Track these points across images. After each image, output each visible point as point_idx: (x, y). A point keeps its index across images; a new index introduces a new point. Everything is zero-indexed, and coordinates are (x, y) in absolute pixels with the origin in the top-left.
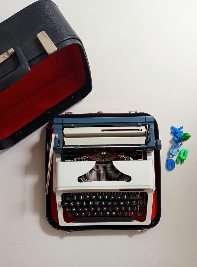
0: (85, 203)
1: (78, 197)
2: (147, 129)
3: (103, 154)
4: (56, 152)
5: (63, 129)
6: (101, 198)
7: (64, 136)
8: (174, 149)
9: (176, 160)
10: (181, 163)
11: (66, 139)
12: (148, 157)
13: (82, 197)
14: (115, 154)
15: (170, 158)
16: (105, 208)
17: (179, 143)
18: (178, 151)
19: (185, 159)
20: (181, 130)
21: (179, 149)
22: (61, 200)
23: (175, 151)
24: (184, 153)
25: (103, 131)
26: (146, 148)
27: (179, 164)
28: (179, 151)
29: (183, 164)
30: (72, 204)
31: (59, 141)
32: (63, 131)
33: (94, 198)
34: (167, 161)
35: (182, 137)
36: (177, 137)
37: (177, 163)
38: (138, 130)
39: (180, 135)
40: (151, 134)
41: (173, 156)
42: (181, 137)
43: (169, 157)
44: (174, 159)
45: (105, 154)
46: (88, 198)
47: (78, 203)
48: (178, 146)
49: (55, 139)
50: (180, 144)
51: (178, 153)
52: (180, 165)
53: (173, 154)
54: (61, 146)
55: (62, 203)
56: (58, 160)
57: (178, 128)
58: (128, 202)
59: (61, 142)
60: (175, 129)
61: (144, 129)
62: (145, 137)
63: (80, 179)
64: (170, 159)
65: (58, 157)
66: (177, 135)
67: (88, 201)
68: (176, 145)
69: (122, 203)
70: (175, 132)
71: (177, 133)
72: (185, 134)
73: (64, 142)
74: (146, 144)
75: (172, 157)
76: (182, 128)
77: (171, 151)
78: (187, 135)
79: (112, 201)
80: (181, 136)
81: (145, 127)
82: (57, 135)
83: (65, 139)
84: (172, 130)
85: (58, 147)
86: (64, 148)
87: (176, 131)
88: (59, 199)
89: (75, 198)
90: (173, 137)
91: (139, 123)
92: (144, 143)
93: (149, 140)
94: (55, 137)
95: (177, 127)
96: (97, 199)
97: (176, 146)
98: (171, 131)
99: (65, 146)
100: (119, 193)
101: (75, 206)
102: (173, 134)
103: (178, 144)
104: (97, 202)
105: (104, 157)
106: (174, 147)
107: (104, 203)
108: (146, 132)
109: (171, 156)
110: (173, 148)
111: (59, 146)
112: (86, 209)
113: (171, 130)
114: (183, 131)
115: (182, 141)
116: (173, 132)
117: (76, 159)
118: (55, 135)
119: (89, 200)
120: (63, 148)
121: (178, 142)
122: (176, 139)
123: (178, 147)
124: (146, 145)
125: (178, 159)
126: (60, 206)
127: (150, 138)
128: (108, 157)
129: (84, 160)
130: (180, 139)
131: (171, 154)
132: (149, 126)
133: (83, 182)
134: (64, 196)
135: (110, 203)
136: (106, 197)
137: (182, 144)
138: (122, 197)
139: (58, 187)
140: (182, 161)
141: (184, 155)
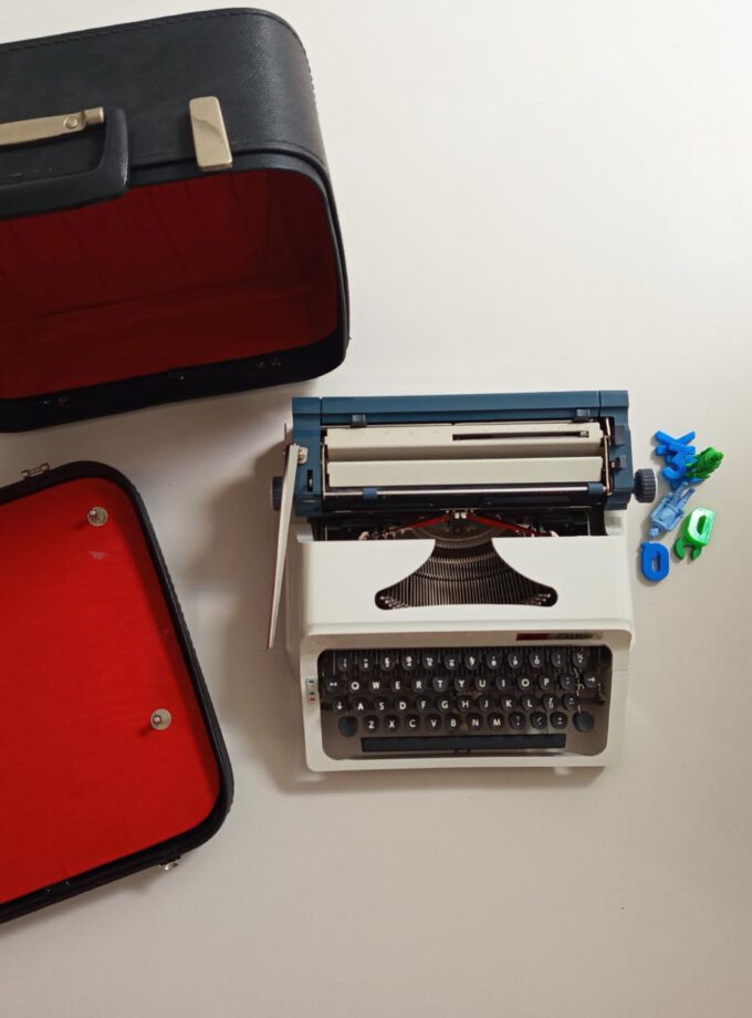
0: (397, 684)
2: (605, 433)
3: (457, 516)
4: (298, 514)
5: (324, 434)
6: (452, 664)
7: (329, 456)
8: (665, 506)
9: (675, 548)
10: (692, 557)
11: (333, 467)
12: (608, 529)
14: (497, 520)
15: (651, 538)
16: (466, 704)
17: (681, 488)
18: (679, 514)
19: (703, 541)
20: (690, 445)
21: (683, 509)
22: (315, 677)
23: (668, 513)
24: (702, 521)
25: (456, 437)
26: (605, 493)
27: (685, 561)
28: (685, 516)
29: (697, 560)
30: (355, 686)
31: (310, 474)
32: (323, 441)
33: (430, 664)
34: (643, 548)
35: (693, 466)
36: (675, 467)
37: (679, 557)
38: (577, 434)
39: (687, 462)
40: (618, 446)
41: (663, 531)
42: (689, 469)
43: (648, 536)
44: (667, 542)
45: (464, 516)
46: (409, 665)
47: (376, 685)
48: (679, 500)
49: (299, 465)
50: (686, 491)
51: (680, 521)
52: (688, 563)
53: (662, 523)
54: (316, 490)
55: (321, 687)
56: (305, 538)
57: (677, 438)
58: (547, 681)
59: (316, 474)
60: (667, 441)
61: (594, 432)
62: (600, 459)
63: (385, 599)
64: (651, 542)
65: (304, 532)
66: (676, 459)
68: (671, 494)
69: (525, 683)
70: (666, 449)
71: (674, 453)
72: (703, 453)
73: (327, 476)
74: (603, 481)
75: (658, 537)
76: (691, 436)
77: (654, 516)
78: (709, 455)
80: (689, 465)
81: (598, 424)
82: (305, 452)
83: (331, 464)
84: (657, 444)
85: (307, 493)
86: (327, 497)
87: (671, 448)
88: (309, 671)
89: (366, 666)
90: (662, 467)
91: (579, 411)
92: (597, 477)
93: (613, 466)
94: (299, 459)
95: (675, 434)
96: (440, 670)
97: (671, 499)
98: (653, 448)
99: (329, 489)
100: (514, 648)
101: (365, 695)
102: (661, 460)
103: (679, 491)
104: (440, 682)
105: (458, 530)
106: (664, 501)
107: (462, 683)
108: (602, 440)
109: (655, 532)
110: (662, 505)
111: (310, 489)
112: (403, 706)
113: (652, 443)
114: (693, 448)
115: (695, 480)
116: (660, 452)
117: (364, 534)
118: (300, 451)
119: (413, 672)
120: (325, 494)
121: (679, 485)
122: (671, 473)
123: (678, 502)
124: (605, 485)
125: (681, 544)
126: (313, 696)
127: (618, 461)
128: (473, 533)
130: (687, 475)
131: (655, 527)
132: (612, 421)
133: (391, 608)
134: (326, 660)
135: (482, 684)
136: (472, 661)
137: (691, 492)
138: (526, 663)
139: (311, 626)
140: (694, 548)
141: (700, 528)
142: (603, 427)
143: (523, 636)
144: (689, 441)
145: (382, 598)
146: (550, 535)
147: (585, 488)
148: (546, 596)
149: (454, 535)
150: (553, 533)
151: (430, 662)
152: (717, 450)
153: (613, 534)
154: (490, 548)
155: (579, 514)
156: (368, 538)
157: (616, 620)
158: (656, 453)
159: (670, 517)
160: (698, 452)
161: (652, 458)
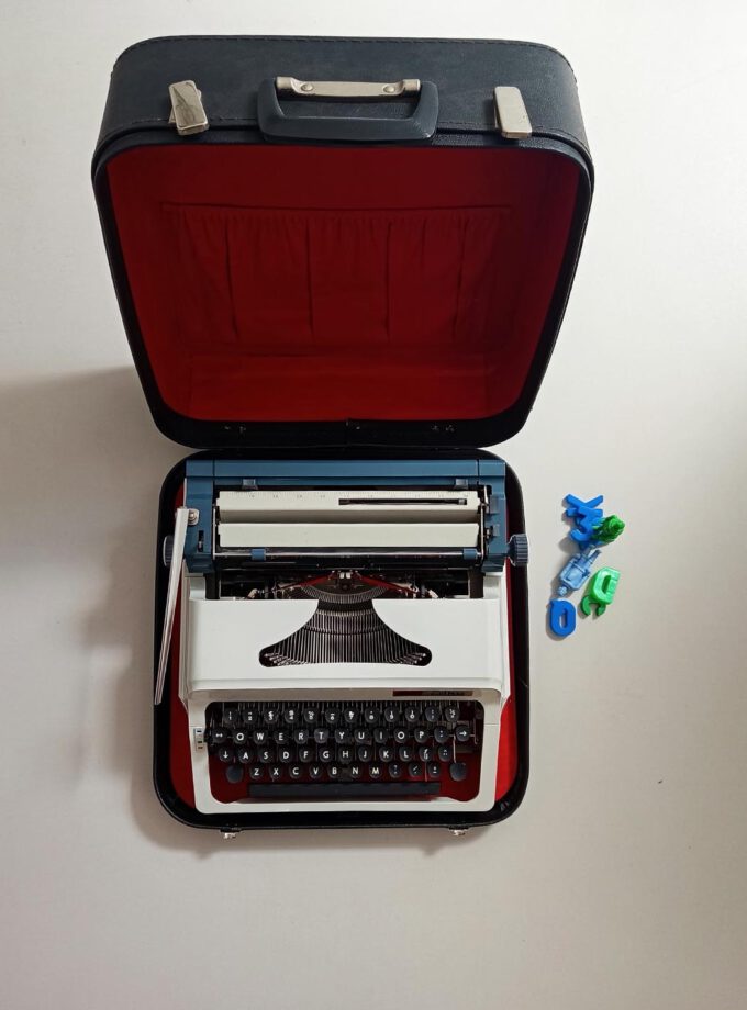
0: (281, 735)
1: (260, 718)
2: (483, 501)
3: (342, 576)
4: (191, 571)
5: (216, 496)
6: (332, 718)
7: (220, 517)
8: (573, 566)
9: (581, 605)
10: (597, 614)
11: (223, 528)
12: (486, 590)
13: (271, 715)
14: (380, 579)
15: (560, 595)
16: (346, 754)
17: (588, 549)
18: (586, 574)
19: (607, 600)
20: (598, 507)
21: (590, 570)
22: (203, 727)
23: (576, 573)
24: (607, 580)
25: (343, 502)
26: (479, 558)
27: (590, 617)
28: (591, 576)
29: (601, 616)
30: (240, 737)
31: (201, 533)
32: (214, 502)
33: (311, 717)
34: (552, 605)
35: (600, 529)
36: (583, 530)
37: (584, 614)
38: (456, 502)
39: (593, 524)
40: (493, 514)
41: (570, 590)
42: (596, 531)
43: (556, 593)
44: (575, 600)
45: (348, 576)
46: (292, 718)
47: (260, 736)
48: (587, 560)
49: (189, 526)
50: (593, 552)
51: (586, 581)
52: (594, 618)
53: (569, 583)
54: (207, 549)
55: (208, 737)
56: (197, 594)
57: (586, 500)
58: (422, 734)
59: (207, 535)
60: (578, 505)
61: (472, 501)
62: (476, 525)
63: (267, 657)
64: (560, 599)
65: (198, 587)
66: (584, 522)
67: (290, 731)
68: (579, 555)
69: (401, 736)
70: (576, 513)
71: (582, 517)
72: (609, 519)
73: (218, 537)
74: (478, 547)
75: (567, 595)
76: (600, 500)
77: (562, 575)
78: (612, 523)
79: (370, 730)
80: (596, 527)
81: (475, 493)
82: (196, 514)
83: (221, 526)
84: (568, 506)
85: (198, 553)
86: (216, 557)
87: (580, 512)
88: (197, 722)
89: (250, 718)
90: (572, 529)
91: (457, 480)
92: (473, 543)
93: (488, 533)
94: (190, 520)
95: (584, 497)
96: (321, 722)
97: (579, 559)
98: (565, 510)
99: (219, 549)
100: (394, 702)
101: (250, 745)
102: (570, 520)
103: (586, 551)
104: (321, 734)
105: (345, 587)
106: (572, 561)
107: (342, 735)
108: (479, 507)
109: (563, 590)
110: (570, 565)
111: (201, 550)
112: (286, 755)
113: (563, 506)
114: (601, 511)
115: (601, 542)
116: (570, 514)
117: (254, 591)
118: (190, 513)
119: (295, 724)
120: (214, 554)
121: (586, 547)
122: (580, 535)
123: (585, 562)
124: (480, 551)
125: (587, 601)
126: (201, 745)
127: (492, 528)
128: (359, 590)
129: (280, 597)
130: (594, 536)
131: (563, 586)
132: (489, 489)
133: (276, 665)
134: (214, 711)
135: (361, 736)
136: (351, 714)
137: (597, 553)
138: (402, 717)
139: (196, 682)
140: (599, 606)
141: (605, 588)
142: (481, 495)
143: (398, 693)
144: (597, 505)
145: (266, 655)
146: (428, 596)
147: (462, 553)
148: (421, 656)
149: (345, 591)
150: (431, 593)
151: (311, 715)
152: (621, 518)
154: (370, 606)
156: (255, 597)
157: (486, 679)
158: (566, 516)
159: (577, 577)
160: (605, 516)
161: (563, 520)
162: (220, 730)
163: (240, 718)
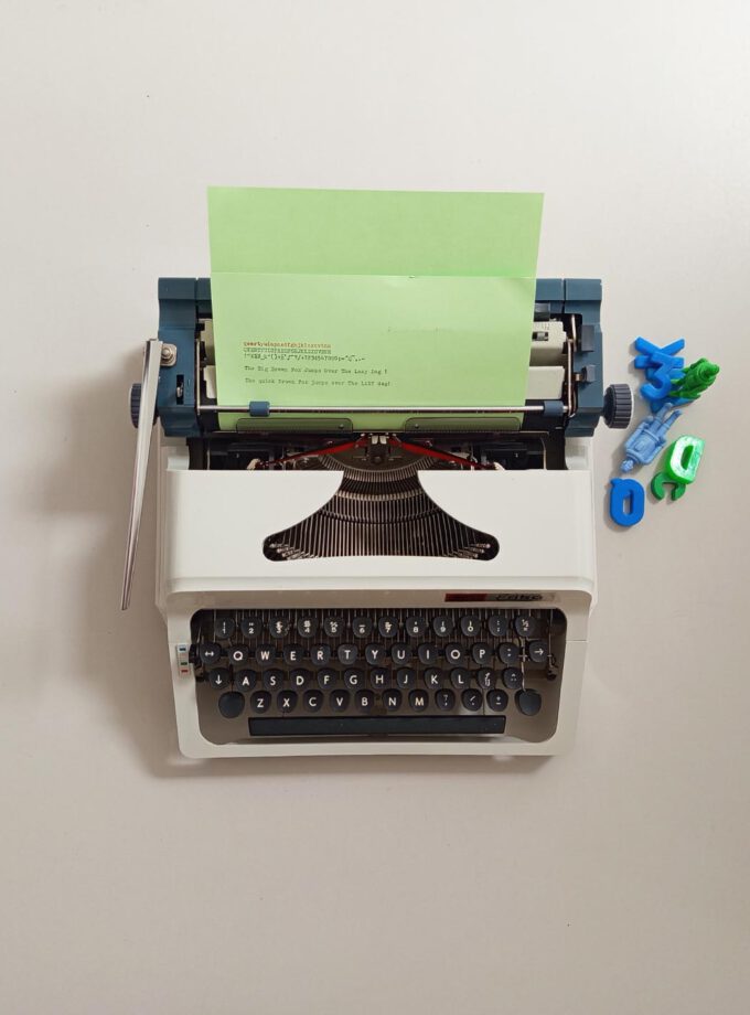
0: (292, 654)
1: (265, 630)
2: (570, 335)
3: (375, 441)
4: (168, 433)
5: (200, 326)
6: (362, 631)
7: (206, 356)
8: (642, 433)
9: (652, 485)
10: (673, 497)
12: (568, 461)
13: (279, 626)
14: (427, 446)
15: (624, 472)
16: (380, 679)
17: (663, 410)
18: (660, 443)
19: (688, 478)
20: (678, 355)
21: (665, 437)
22: (187, 642)
23: (646, 441)
24: (688, 452)
26: (565, 414)
27: (664, 500)
28: (667, 445)
29: (679, 501)
30: (238, 656)
31: (180, 379)
32: (198, 335)
33: (334, 630)
34: (613, 484)
35: (680, 384)
36: (657, 384)
37: (657, 497)
39: (672, 377)
40: (586, 352)
41: (638, 464)
42: (675, 387)
43: (619, 469)
44: (643, 478)
45: (384, 440)
46: (308, 630)
47: (265, 655)
48: (661, 425)
49: (162, 368)
50: (669, 414)
51: (660, 451)
52: (668, 503)
53: (637, 454)
54: (188, 400)
55: (194, 655)
56: (178, 465)
57: (661, 347)
58: (482, 652)
59: (188, 380)
60: (651, 351)
61: (555, 334)
62: (561, 369)
63: (275, 547)
64: (624, 477)
65: (180, 454)
66: (659, 374)
67: (306, 648)
68: (651, 418)
69: (455, 654)
70: (648, 361)
71: (656, 366)
72: (694, 366)
73: (203, 384)
74: (564, 399)
75: (632, 471)
76: (679, 345)
77: (628, 444)
78: (702, 368)
79: (413, 647)
80: (676, 381)
81: (561, 324)
82: (172, 350)
83: (209, 368)
84: (638, 353)
85: (175, 405)
86: (202, 411)
87: (654, 359)
88: (180, 635)
89: (251, 631)
90: (642, 385)
92: (556, 393)
93: (578, 379)
94: (164, 359)
95: (660, 342)
96: (347, 635)
97: (651, 424)
98: (632, 358)
99: (206, 400)
100: (443, 610)
101: (250, 667)
102: (641, 374)
103: (661, 413)
104: (348, 652)
105: (378, 459)
106: (641, 427)
107: (375, 653)
108: (566, 345)
109: (629, 464)
110: (639, 431)
111: (180, 400)
112: (299, 681)
113: (631, 352)
114: (681, 361)
115: (682, 400)
116: (640, 364)
117: (254, 462)
118: (166, 348)
119: (311, 639)
120: (199, 407)
121: (661, 407)
122: (652, 391)
123: (659, 428)
124: (566, 403)
125: (660, 480)
126: (184, 667)
127: (584, 371)
128: (398, 463)
130: (672, 393)
131: (628, 459)
132: (579, 319)
133: (285, 559)
134: (203, 621)
135: (401, 656)
136: (388, 626)
137: (676, 415)
138: (457, 630)
139: (176, 581)
140: (676, 486)
141: (685, 462)
142: (567, 328)
143: (453, 597)
144: (676, 352)
145: (273, 546)
146: (492, 468)
147: (541, 408)
148: (484, 546)
149: (377, 465)
150: (497, 464)
151: (334, 627)
152: (712, 362)
153: (576, 467)
154: (415, 483)
155: (533, 442)
156: (258, 467)
157: (574, 579)
158: (636, 366)
159: (648, 446)
160: (687, 365)
161: (630, 372)
162: (209, 646)
163: (237, 631)
